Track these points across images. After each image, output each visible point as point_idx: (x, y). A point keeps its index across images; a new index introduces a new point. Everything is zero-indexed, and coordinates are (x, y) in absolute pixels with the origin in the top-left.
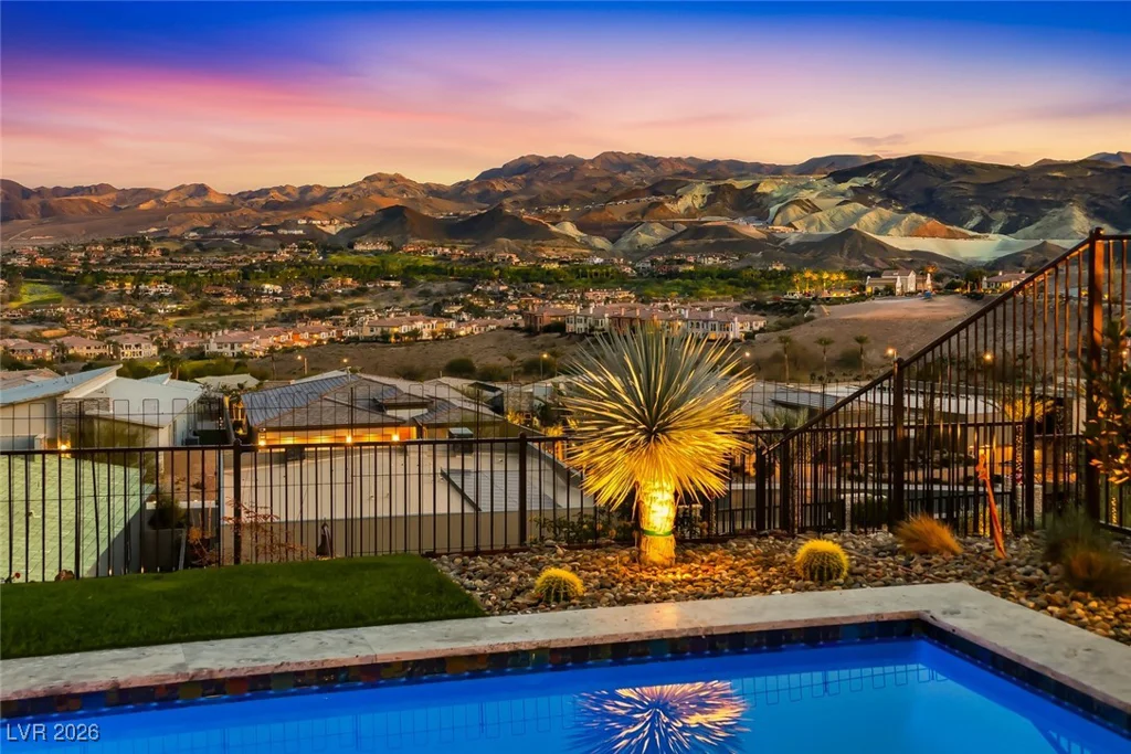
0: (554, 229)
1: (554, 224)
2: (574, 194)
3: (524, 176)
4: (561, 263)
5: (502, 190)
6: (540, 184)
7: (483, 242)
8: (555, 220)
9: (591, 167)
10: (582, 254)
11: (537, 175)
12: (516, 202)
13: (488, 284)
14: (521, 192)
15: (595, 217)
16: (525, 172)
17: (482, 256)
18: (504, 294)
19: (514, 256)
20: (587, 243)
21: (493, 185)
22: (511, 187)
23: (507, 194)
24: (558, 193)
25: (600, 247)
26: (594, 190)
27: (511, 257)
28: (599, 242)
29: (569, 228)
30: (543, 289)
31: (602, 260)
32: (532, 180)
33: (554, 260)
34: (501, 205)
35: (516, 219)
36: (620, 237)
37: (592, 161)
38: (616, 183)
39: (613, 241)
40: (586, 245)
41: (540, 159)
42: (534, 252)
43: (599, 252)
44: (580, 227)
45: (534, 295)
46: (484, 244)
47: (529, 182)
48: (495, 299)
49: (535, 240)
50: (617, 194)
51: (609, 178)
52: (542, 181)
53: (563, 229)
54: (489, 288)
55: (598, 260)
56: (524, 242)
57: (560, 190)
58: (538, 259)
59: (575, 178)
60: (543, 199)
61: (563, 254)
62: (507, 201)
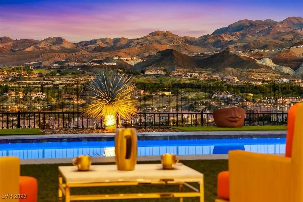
0: (259, 62)
1: (259, 59)
2: (270, 42)
3: (241, 32)
4: (263, 82)
5: (228, 40)
6: (251, 36)
7: (218, 70)
8: (259, 57)
9: (281, 26)
10: (276, 77)
11: (249, 31)
12: (235, 47)
13: (221, 94)
14: (240, 41)
15: (284, 56)
16: (242, 29)
17: (217, 78)
18: (230, 100)
19: (236, 78)
20: (279, 71)
21: (222, 37)
22: (233, 38)
23: (231, 42)
24: (261, 41)
25: (287, 72)
26: (283, 40)
27: (234, 78)
28: (286, 70)
29: (268, 62)
30: (253, 97)
31: (288, 80)
32: (245, 34)
33: (259, 80)
34: (228, 49)
35: (236, 57)
36: (299, 67)
37: (282, 23)
38: (296, 35)
39: (295, 69)
40: (279, 72)
41: (250, 22)
42: (247, 75)
43: (287, 75)
44: (275, 61)
45: (247, 100)
46: (218, 71)
47: (243, 35)
48: (225, 102)
49: (248, 68)
50: (297, 41)
51: (292, 32)
52: (251, 35)
53: (265, 62)
54: (221, 96)
55: (286, 80)
56: (241, 70)
57: (262, 40)
58: (249, 80)
59: (271, 33)
60: (252, 45)
61: (264, 76)
62: (231, 47)
